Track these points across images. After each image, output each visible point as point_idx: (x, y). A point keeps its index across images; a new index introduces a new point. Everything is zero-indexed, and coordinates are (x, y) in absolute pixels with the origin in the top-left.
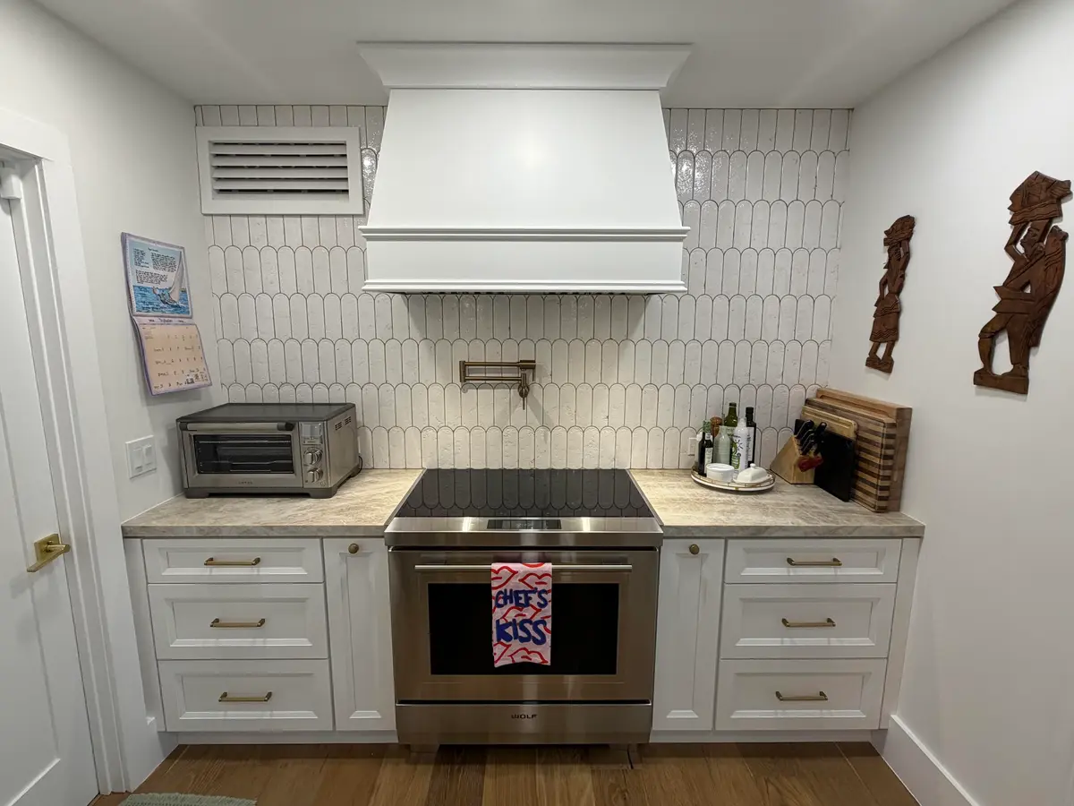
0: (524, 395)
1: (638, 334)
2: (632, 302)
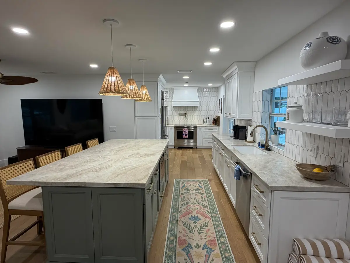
0: (185, 116)
1: (197, 110)
2: (197, 107)
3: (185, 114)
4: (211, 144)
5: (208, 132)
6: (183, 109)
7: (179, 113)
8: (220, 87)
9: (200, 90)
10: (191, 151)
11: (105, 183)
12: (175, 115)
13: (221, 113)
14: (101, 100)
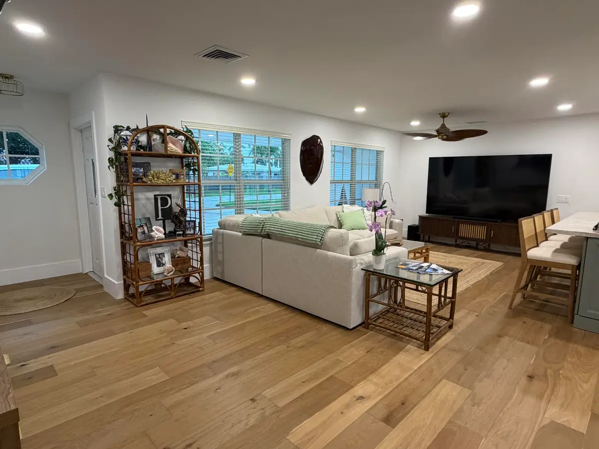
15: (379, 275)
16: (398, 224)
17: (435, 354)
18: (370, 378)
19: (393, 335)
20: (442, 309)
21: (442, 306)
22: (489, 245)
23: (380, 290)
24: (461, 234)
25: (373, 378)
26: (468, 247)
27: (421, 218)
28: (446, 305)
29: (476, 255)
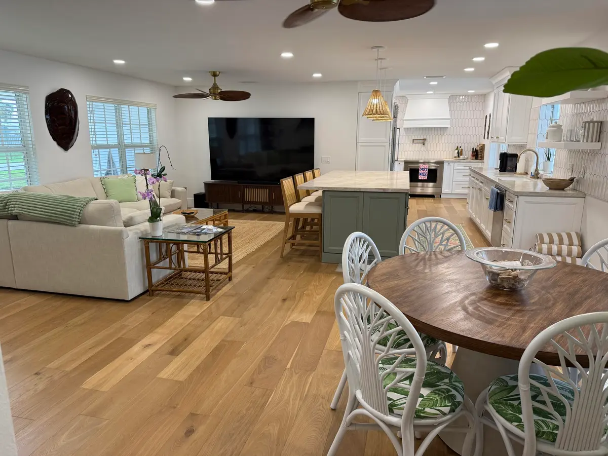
0: (424, 144)
1: (446, 134)
2: (445, 129)
3: (424, 142)
4: (466, 191)
5: (463, 171)
6: (421, 132)
7: (413, 140)
8: (489, 93)
9: (452, 98)
10: (431, 200)
11: (376, 189)
12: (407, 142)
13: (488, 138)
14: (314, 119)
15: (159, 241)
16: (182, 192)
17: (215, 302)
18: (156, 330)
19: (178, 295)
20: (219, 263)
21: (219, 261)
22: (272, 207)
23: (161, 258)
24: (247, 198)
25: (159, 330)
26: (255, 211)
27: (207, 185)
28: (222, 259)
29: (261, 218)
